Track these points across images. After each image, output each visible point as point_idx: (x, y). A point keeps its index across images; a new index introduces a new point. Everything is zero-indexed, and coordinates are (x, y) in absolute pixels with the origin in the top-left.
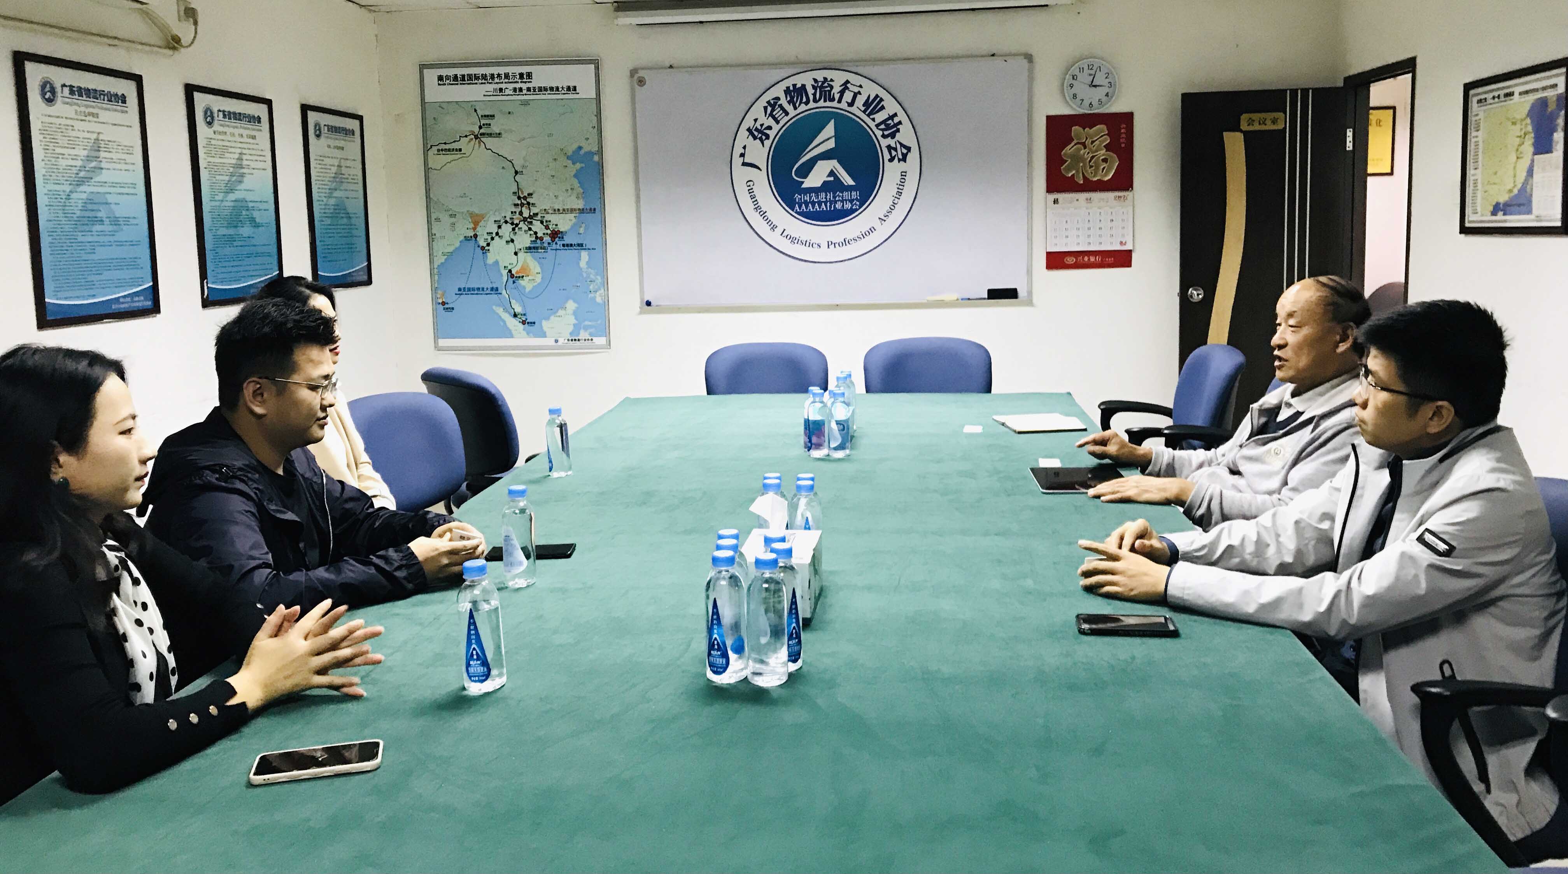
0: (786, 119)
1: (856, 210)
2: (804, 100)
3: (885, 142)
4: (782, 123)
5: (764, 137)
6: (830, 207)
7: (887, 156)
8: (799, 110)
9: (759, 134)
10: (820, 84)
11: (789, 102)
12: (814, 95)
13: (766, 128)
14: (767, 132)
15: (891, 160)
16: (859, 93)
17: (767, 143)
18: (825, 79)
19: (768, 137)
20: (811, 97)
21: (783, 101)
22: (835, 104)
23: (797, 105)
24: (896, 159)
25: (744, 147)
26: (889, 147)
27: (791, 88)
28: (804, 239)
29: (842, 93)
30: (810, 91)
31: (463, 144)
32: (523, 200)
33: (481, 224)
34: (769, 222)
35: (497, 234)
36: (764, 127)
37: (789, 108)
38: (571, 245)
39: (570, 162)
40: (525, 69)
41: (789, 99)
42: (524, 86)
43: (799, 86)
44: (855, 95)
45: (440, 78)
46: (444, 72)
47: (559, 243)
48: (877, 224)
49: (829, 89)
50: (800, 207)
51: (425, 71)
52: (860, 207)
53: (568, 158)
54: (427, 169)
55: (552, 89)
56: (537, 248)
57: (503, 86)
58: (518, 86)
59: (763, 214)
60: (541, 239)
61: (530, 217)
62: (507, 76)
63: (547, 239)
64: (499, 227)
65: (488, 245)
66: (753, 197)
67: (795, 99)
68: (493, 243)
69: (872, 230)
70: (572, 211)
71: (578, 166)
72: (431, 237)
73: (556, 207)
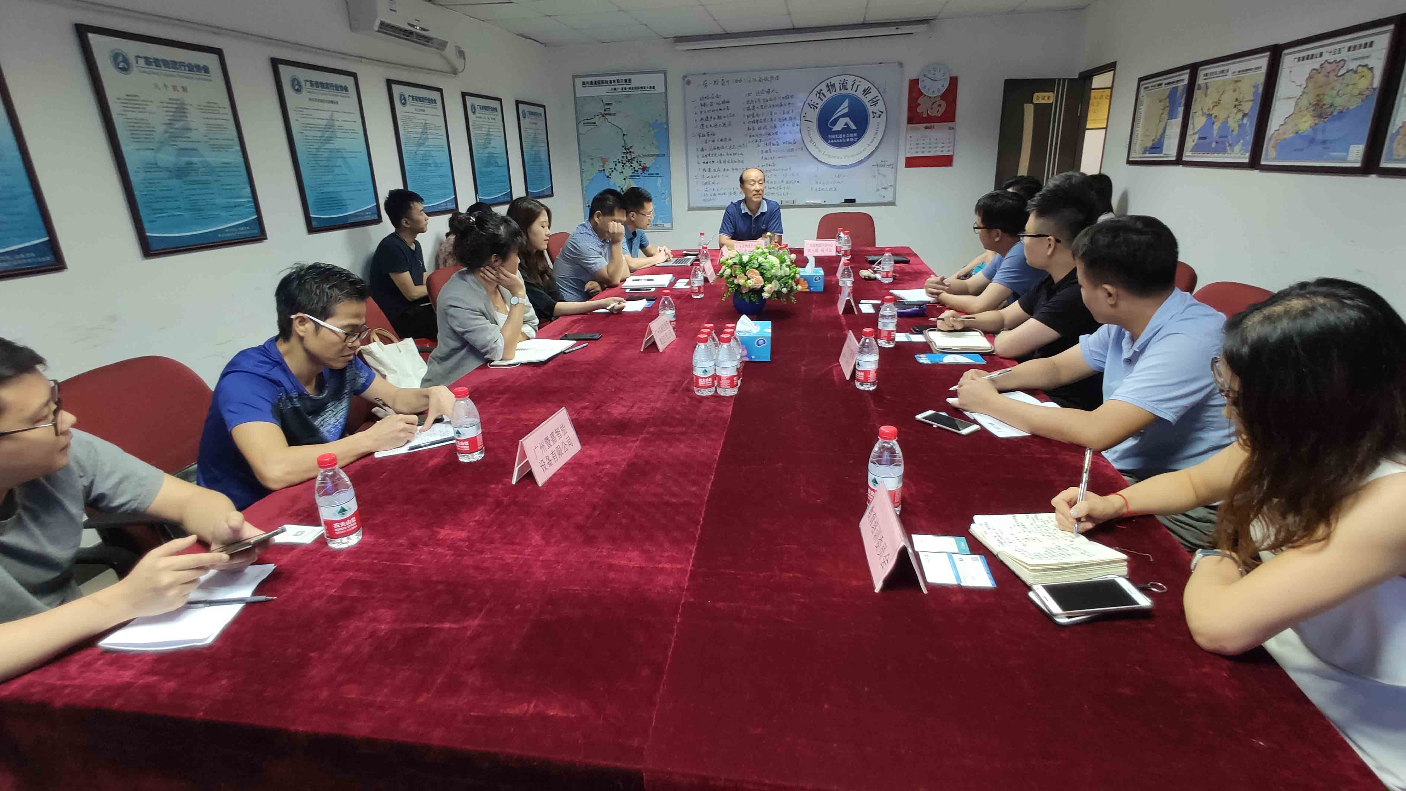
0: (826, 99)
1: (856, 141)
3: (871, 109)
5: (815, 108)
6: (845, 140)
7: (872, 116)
9: (813, 106)
10: (842, 82)
13: (816, 104)
15: (874, 117)
16: (860, 86)
17: (817, 110)
26: (873, 112)
29: (852, 86)
31: (596, 120)
32: (628, 150)
33: (607, 163)
35: (615, 169)
38: (652, 174)
39: (651, 128)
40: (627, 77)
42: (627, 87)
45: (584, 83)
46: (586, 80)
47: (646, 172)
50: (830, 140)
51: (576, 80)
52: (858, 140)
53: (650, 126)
54: (578, 134)
55: (642, 88)
56: (635, 176)
57: (616, 87)
58: (624, 86)
60: (637, 171)
61: (632, 159)
62: (618, 81)
63: (640, 171)
64: (616, 165)
65: (610, 175)
68: (612, 174)
70: (653, 155)
72: (582, 171)
73: (645, 154)
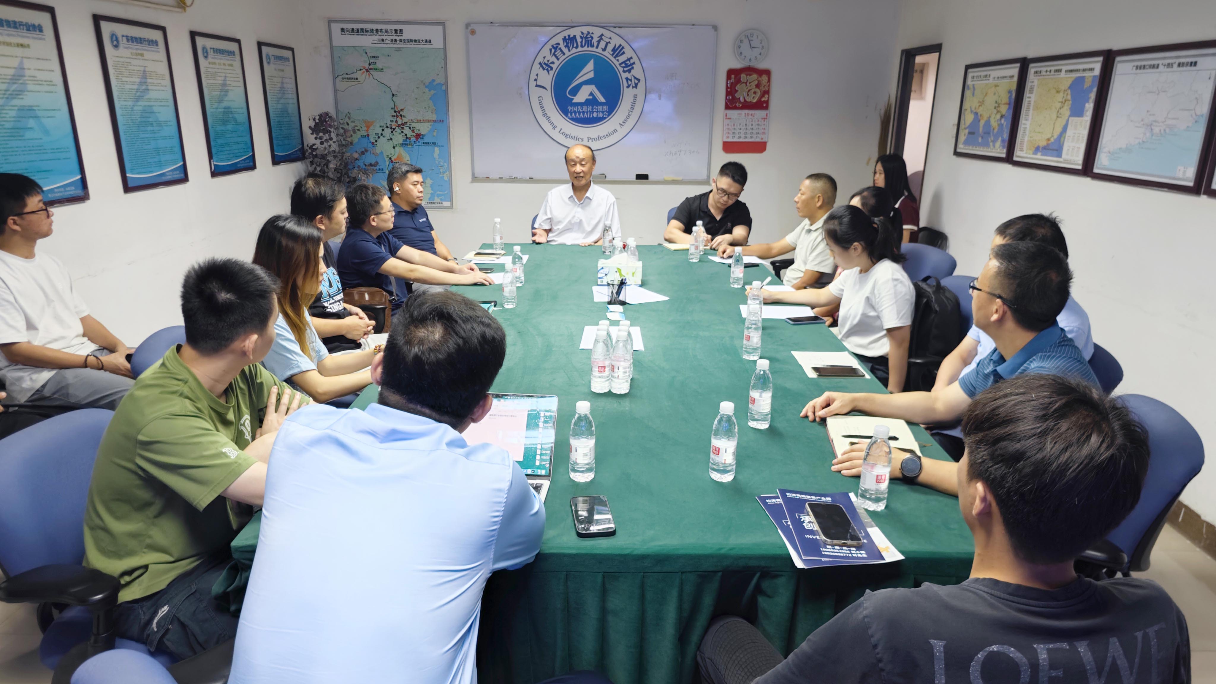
0: (564, 57)
1: (606, 118)
2: (575, 45)
3: (624, 75)
4: (561, 60)
5: (549, 69)
6: (590, 115)
7: (625, 84)
8: (572, 52)
9: (546, 66)
10: (585, 35)
11: (565, 47)
12: (581, 42)
13: (551, 63)
14: (551, 65)
15: (628, 87)
16: (609, 42)
17: (552, 72)
18: (589, 33)
19: (552, 68)
20: (579, 44)
21: (562, 46)
22: (594, 49)
23: (571, 48)
24: (631, 86)
25: (537, 75)
26: (627, 79)
27: (567, 38)
28: (573, 135)
29: (599, 42)
30: (579, 40)
31: (359, 75)
32: (398, 114)
33: (372, 127)
34: (552, 124)
35: (382, 134)
36: (550, 62)
37: (565, 50)
38: (428, 143)
39: (427, 90)
40: (398, 27)
41: (565, 44)
42: (398, 38)
43: (571, 36)
44: (607, 43)
45: (343, 30)
46: (346, 26)
47: (420, 141)
48: (618, 128)
49: (590, 39)
50: (571, 115)
51: (333, 25)
52: (609, 115)
53: (426, 87)
54: (337, 91)
55: (415, 41)
56: (407, 144)
57: (384, 37)
58: (394, 38)
59: (548, 118)
60: (410, 138)
61: (403, 124)
62: (387, 31)
63: (413, 139)
64: (383, 130)
65: (376, 141)
66: (542, 107)
67: (569, 45)
68: (379, 140)
69: (615, 131)
70: (429, 121)
71: (433, 92)
73: (419, 119)
